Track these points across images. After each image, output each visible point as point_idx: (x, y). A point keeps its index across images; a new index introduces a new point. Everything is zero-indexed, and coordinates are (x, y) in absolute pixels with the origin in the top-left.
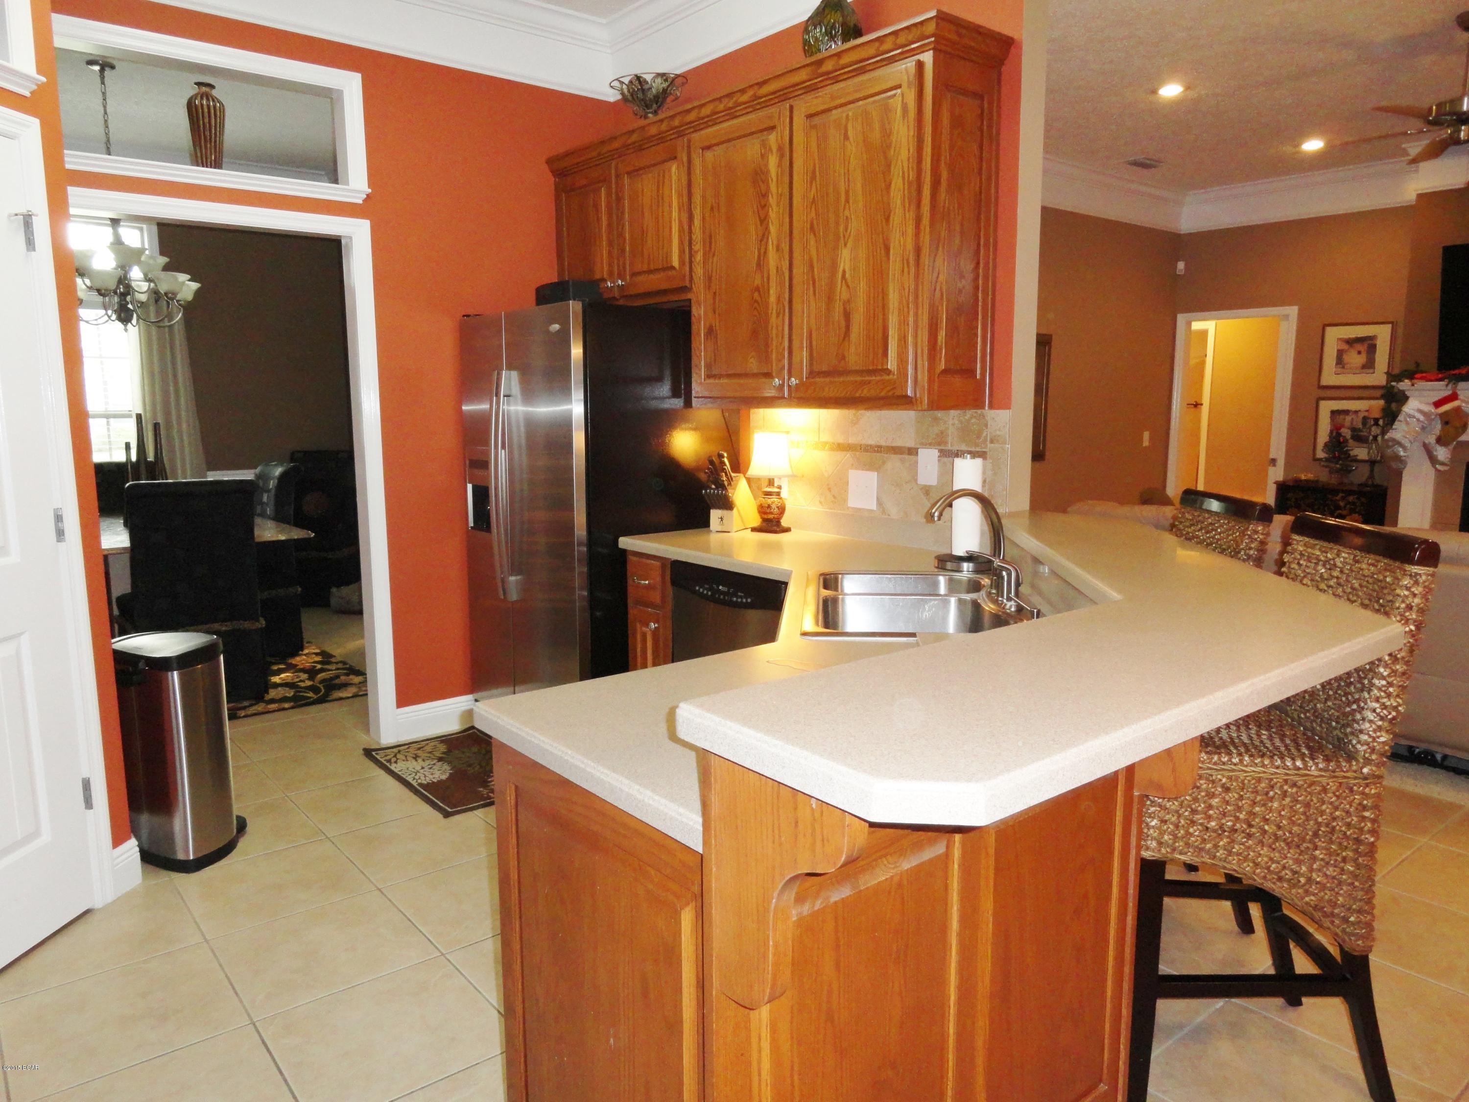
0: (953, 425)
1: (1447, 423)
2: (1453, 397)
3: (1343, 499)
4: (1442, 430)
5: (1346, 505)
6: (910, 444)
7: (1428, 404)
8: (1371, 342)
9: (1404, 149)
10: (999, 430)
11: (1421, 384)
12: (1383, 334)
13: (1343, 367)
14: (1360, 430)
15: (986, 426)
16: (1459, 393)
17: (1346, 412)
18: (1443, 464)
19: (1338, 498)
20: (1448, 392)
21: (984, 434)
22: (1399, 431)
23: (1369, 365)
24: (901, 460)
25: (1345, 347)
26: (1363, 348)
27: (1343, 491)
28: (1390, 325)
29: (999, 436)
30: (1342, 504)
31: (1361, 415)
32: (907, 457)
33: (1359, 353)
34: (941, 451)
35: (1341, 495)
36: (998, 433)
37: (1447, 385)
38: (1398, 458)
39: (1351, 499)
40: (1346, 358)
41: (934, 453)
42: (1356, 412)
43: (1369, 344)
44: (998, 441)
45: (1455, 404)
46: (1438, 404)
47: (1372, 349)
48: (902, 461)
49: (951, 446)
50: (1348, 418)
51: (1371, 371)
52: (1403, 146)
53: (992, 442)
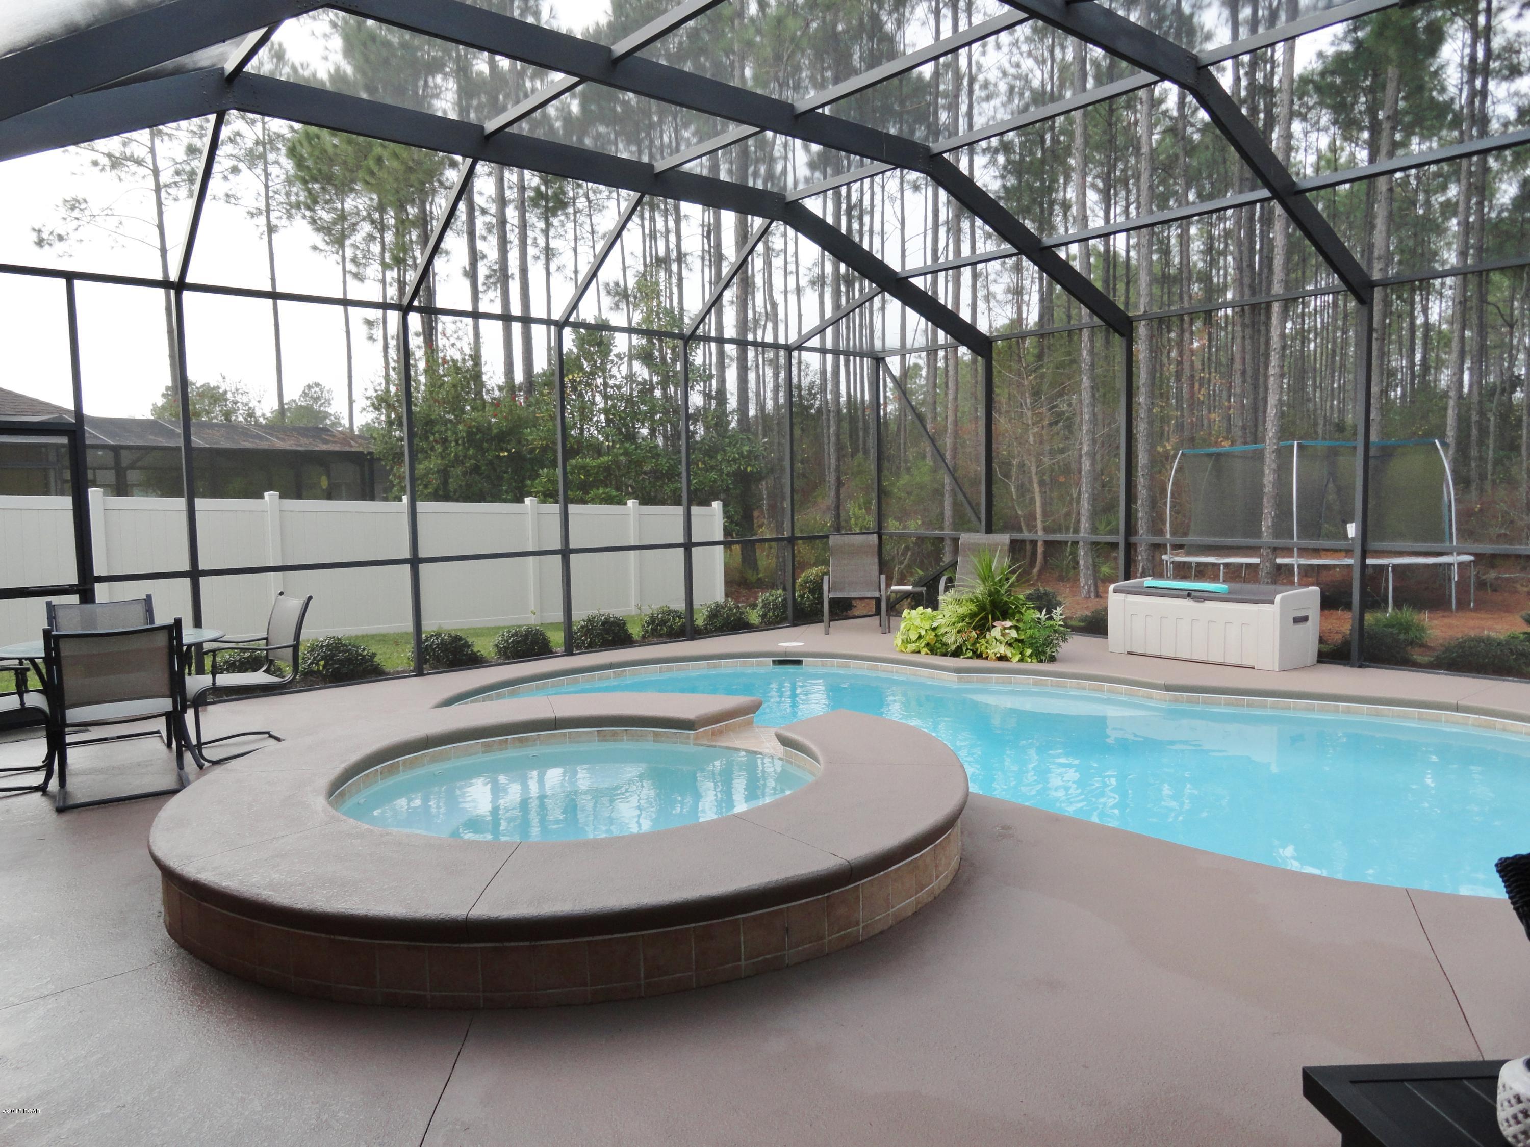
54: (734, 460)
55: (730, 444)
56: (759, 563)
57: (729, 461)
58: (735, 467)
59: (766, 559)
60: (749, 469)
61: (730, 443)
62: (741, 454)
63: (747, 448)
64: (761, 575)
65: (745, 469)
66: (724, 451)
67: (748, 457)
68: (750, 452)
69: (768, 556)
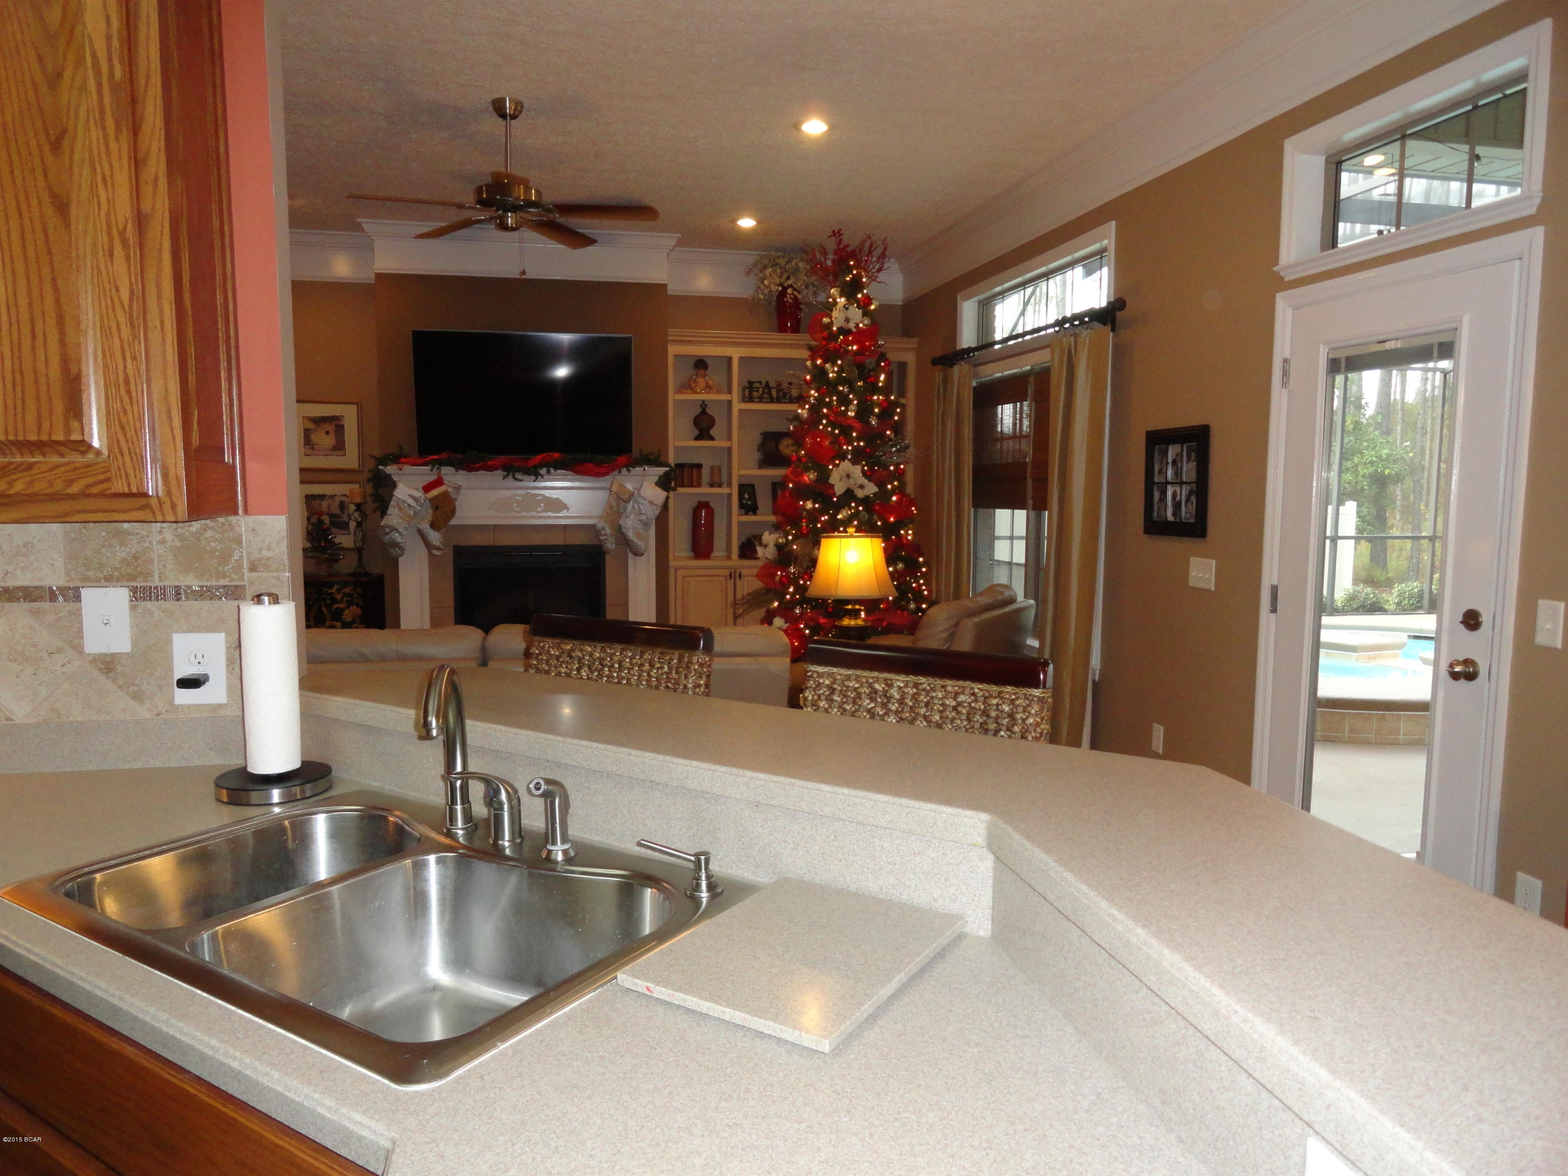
0: (163, 542)
1: (437, 508)
2: (439, 482)
3: (338, 591)
4: (434, 515)
5: (342, 598)
6: (54, 578)
7: (417, 489)
8: (336, 422)
9: (359, 224)
10: (269, 548)
11: (408, 468)
12: (349, 415)
13: (313, 449)
14: (337, 516)
15: (239, 541)
16: (444, 477)
17: (322, 497)
18: (438, 549)
19: (334, 590)
20: (433, 478)
21: (236, 556)
22: (393, 518)
23: (339, 447)
24: (30, 611)
25: (310, 425)
26: (330, 427)
27: (338, 583)
28: (355, 407)
29: (268, 559)
30: (338, 597)
31: (338, 499)
32: (46, 605)
33: (328, 433)
34: (134, 590)
35: (336, 587)
36: (266, 553)
37: (432, 470)
38: (395, 545)
39: (347, 590)
40: (314, 438)
41: (119, 596)
42: (332, 497)
43: (336, 423)
44: (267, 567)
45: (442, 489)
46: (427, 488)
47: (340, 430)
48: (35, 613)
49: (160, 579)
50: (325, 504)
51: (342, 453)
52: (359, 220)
53: (253, 569)
54: (1372, 463)
55: (1367, 448)
56: (1389, 564)
57: (1365, 464)
58: (1371, 470)
59: (1396, 560)
60: (1386, 472)
61: (1368, 446)
62: (1380, 458)
63: (1386, 451)
64: (1390, 575)
65: (1383, 472)
66: (1361, 453)
67: (1387, 460)
68: (1389, 455)
69: (1398, 558)
